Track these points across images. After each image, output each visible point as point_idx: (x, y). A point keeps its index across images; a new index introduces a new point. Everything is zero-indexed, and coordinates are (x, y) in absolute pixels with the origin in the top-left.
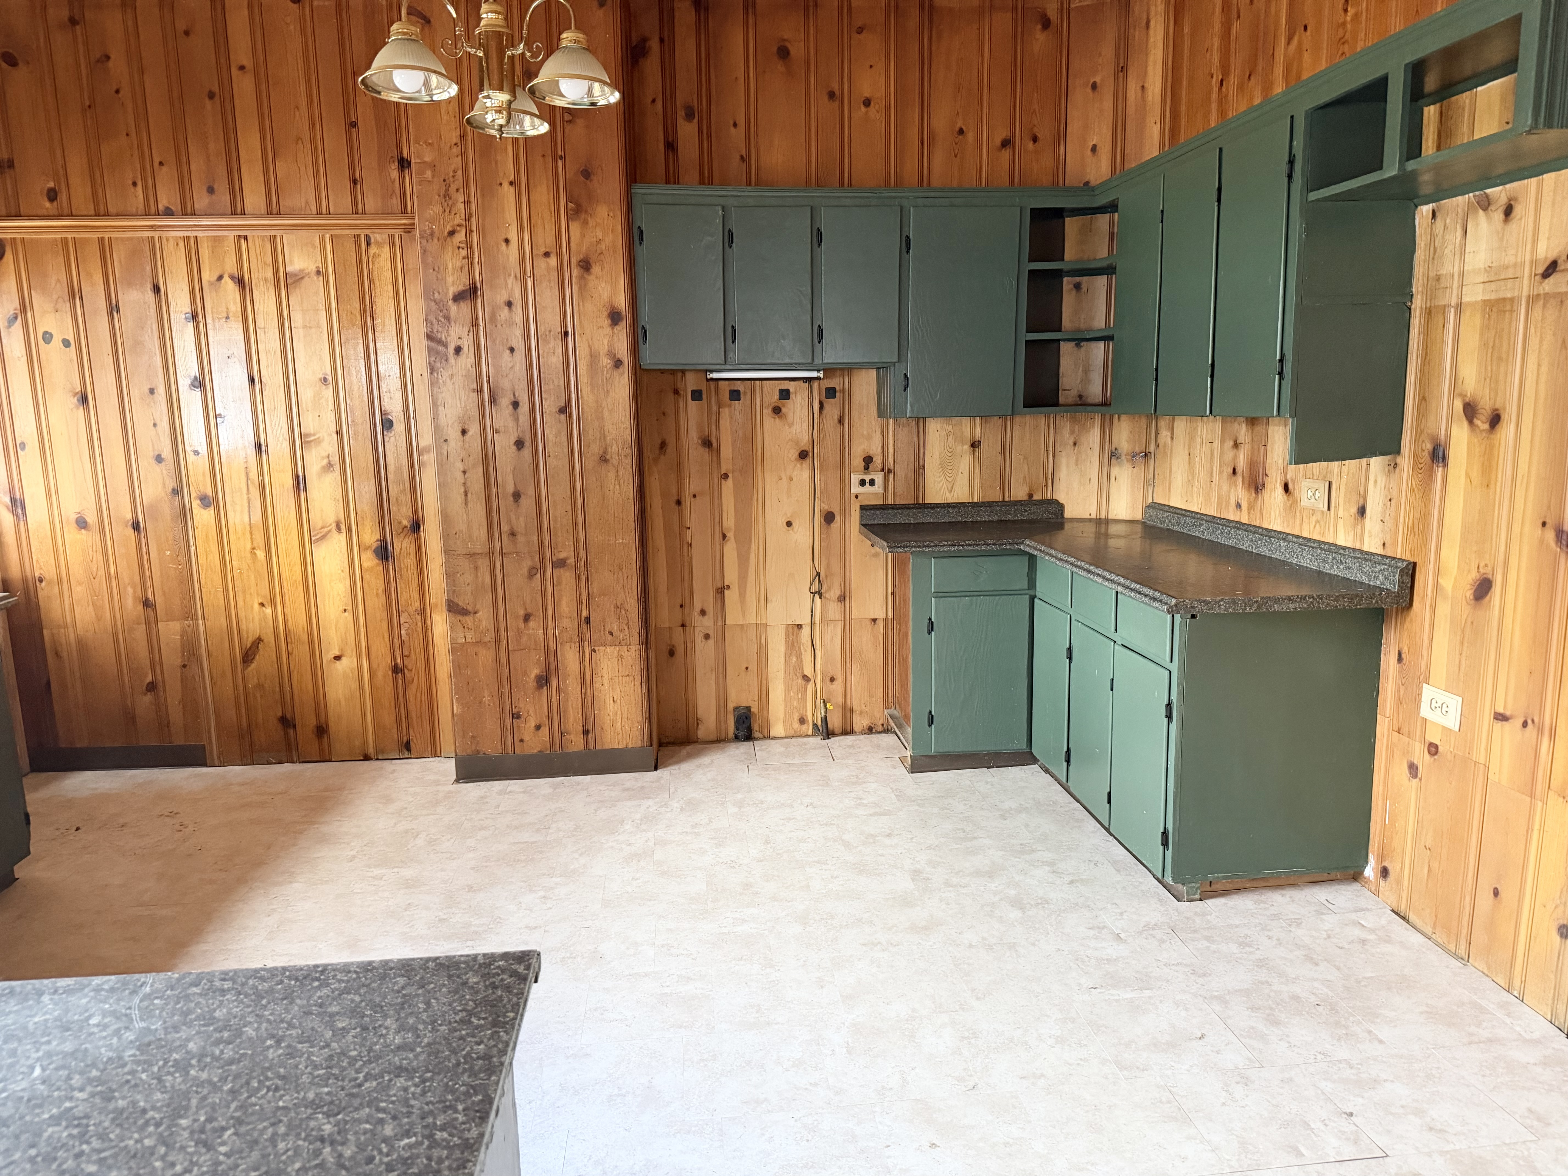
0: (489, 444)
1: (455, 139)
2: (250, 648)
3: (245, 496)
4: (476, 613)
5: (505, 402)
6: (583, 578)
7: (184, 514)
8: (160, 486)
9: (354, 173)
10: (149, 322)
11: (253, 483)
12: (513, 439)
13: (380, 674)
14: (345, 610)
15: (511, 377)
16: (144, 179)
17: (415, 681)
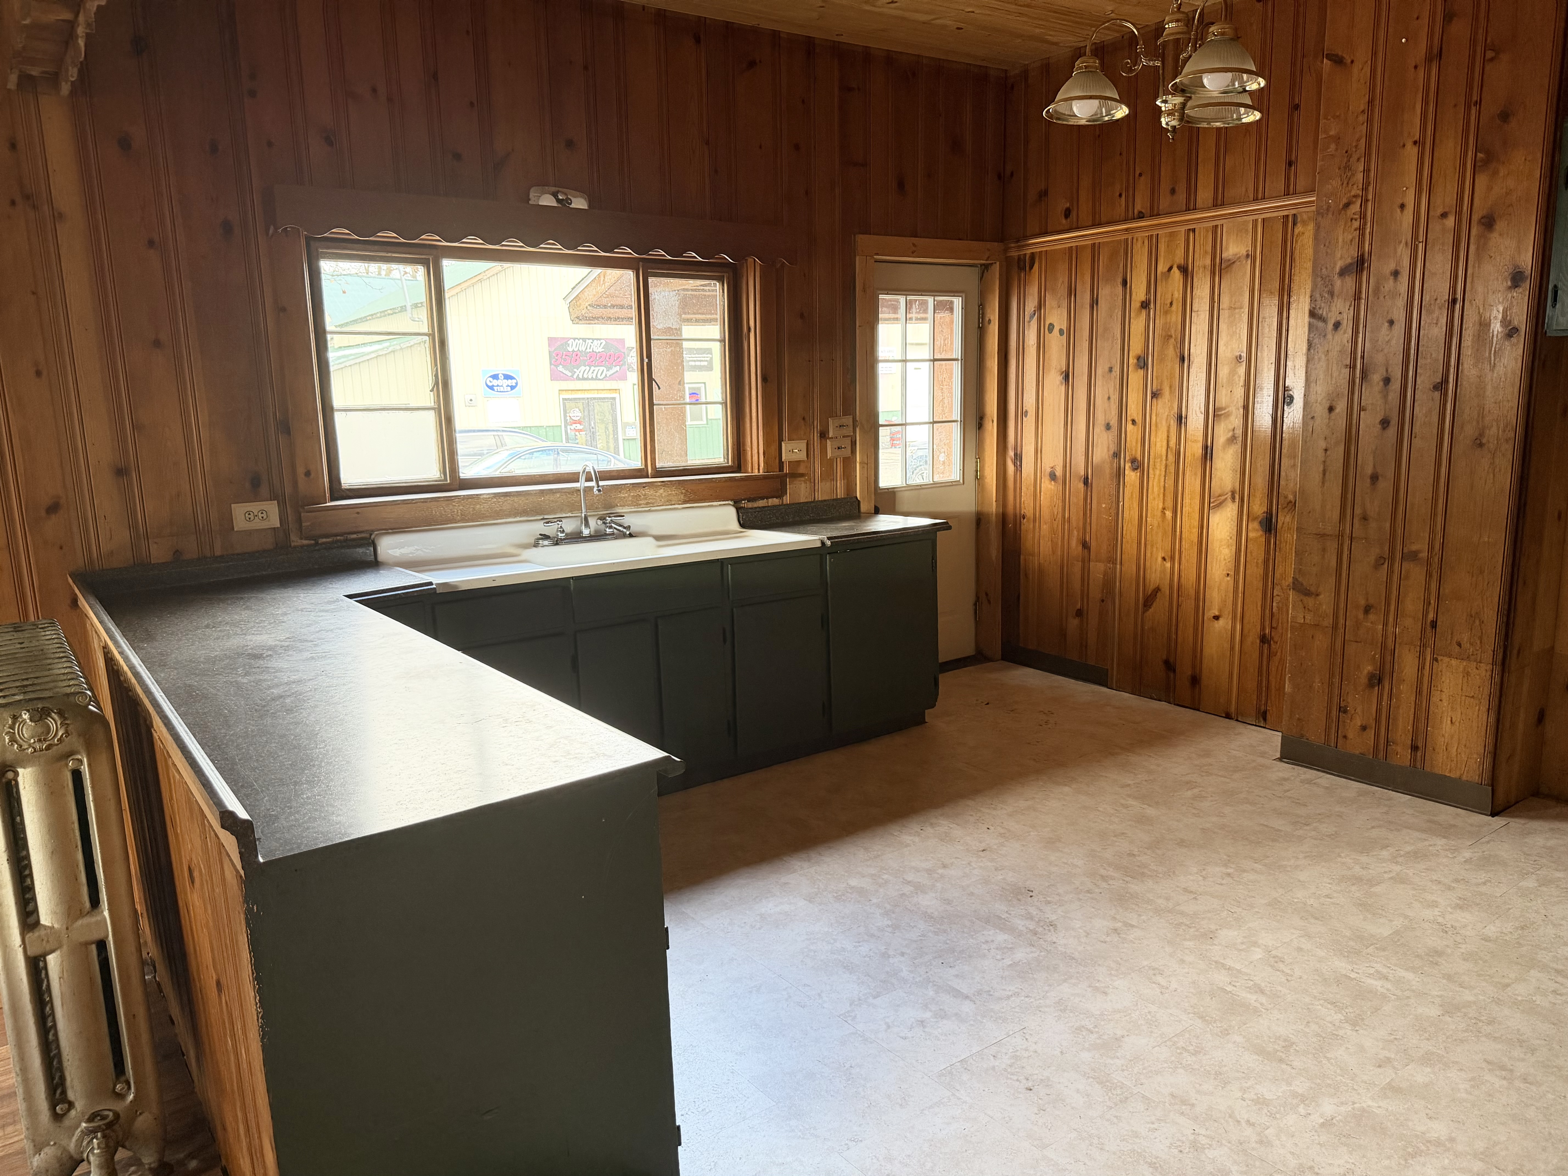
0: (1354, 422)
1: (1363, 106)
2: (1150, 595)
3: (1164, 462)
4: (1317, 595)
5: (1376, 378)
6: (1435, 576)
7: (1119, 474)
8: (1106, 450)
9: (1290, 155)
10: (1116, 311)
11: (1172, 450)
12: (1379, 418)
13: (1249, 640)
14: (1228, 575)
15: (1386, 351)
16: (1127, 190)
17: (1279, 654)
